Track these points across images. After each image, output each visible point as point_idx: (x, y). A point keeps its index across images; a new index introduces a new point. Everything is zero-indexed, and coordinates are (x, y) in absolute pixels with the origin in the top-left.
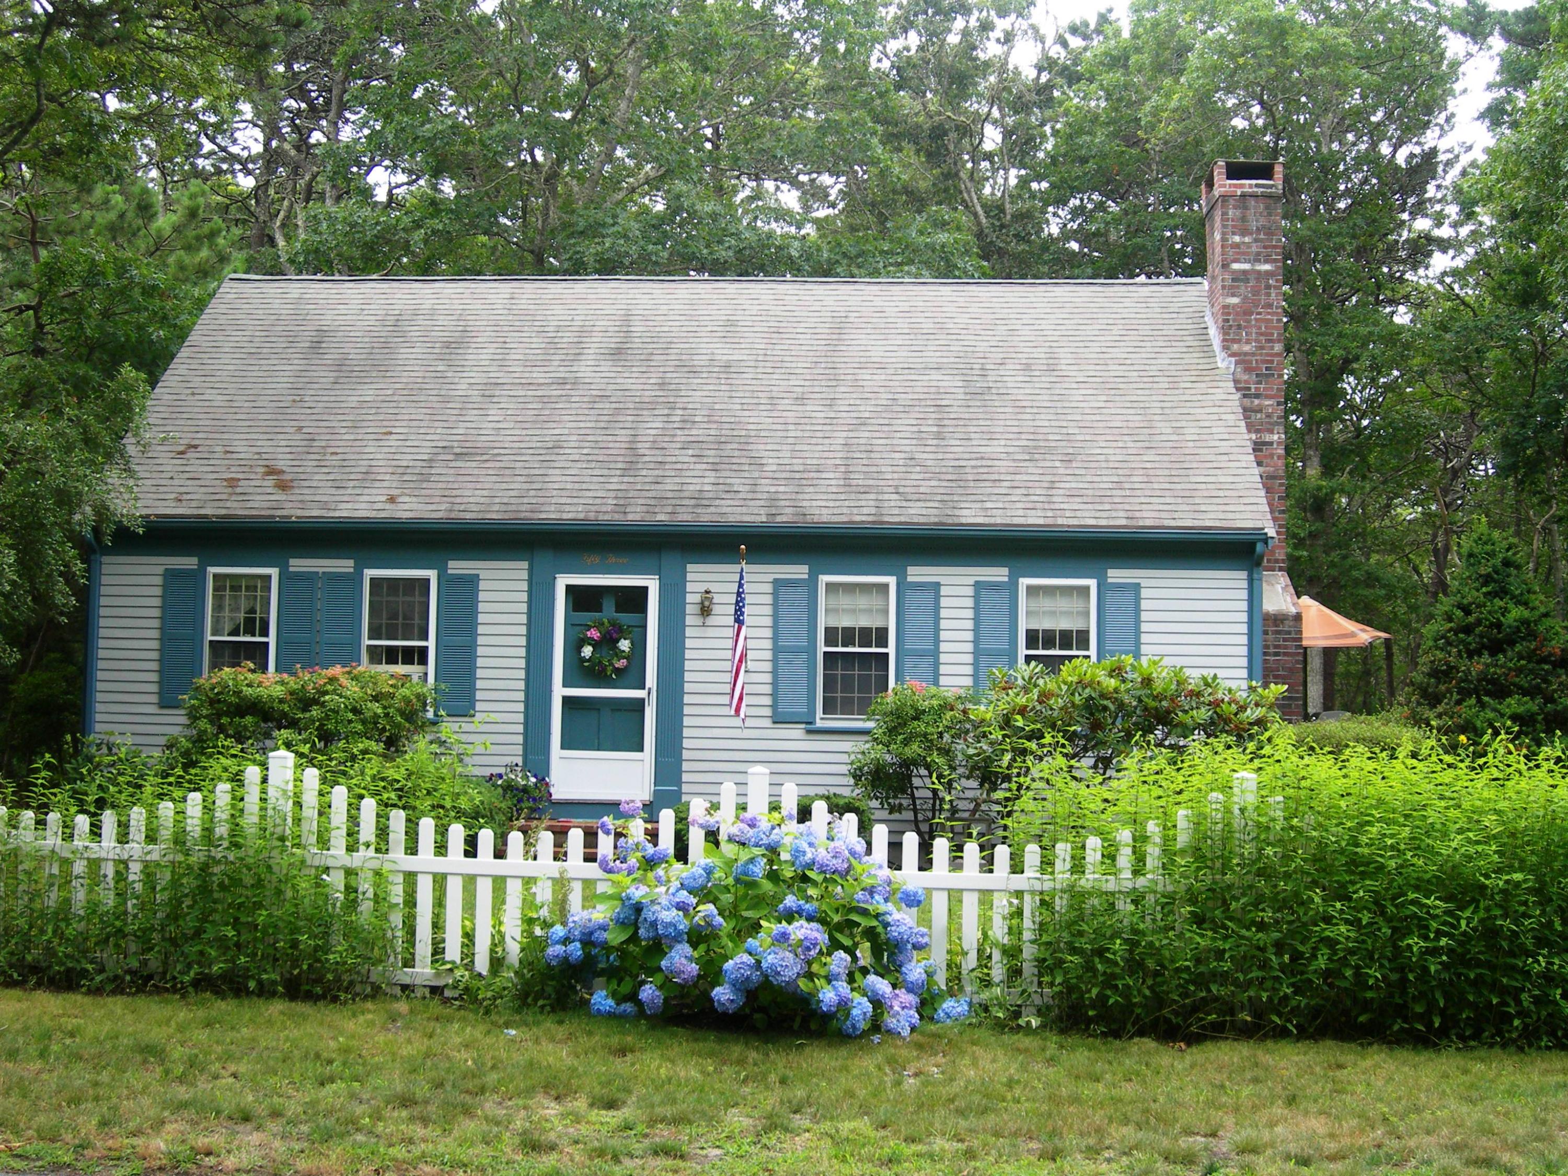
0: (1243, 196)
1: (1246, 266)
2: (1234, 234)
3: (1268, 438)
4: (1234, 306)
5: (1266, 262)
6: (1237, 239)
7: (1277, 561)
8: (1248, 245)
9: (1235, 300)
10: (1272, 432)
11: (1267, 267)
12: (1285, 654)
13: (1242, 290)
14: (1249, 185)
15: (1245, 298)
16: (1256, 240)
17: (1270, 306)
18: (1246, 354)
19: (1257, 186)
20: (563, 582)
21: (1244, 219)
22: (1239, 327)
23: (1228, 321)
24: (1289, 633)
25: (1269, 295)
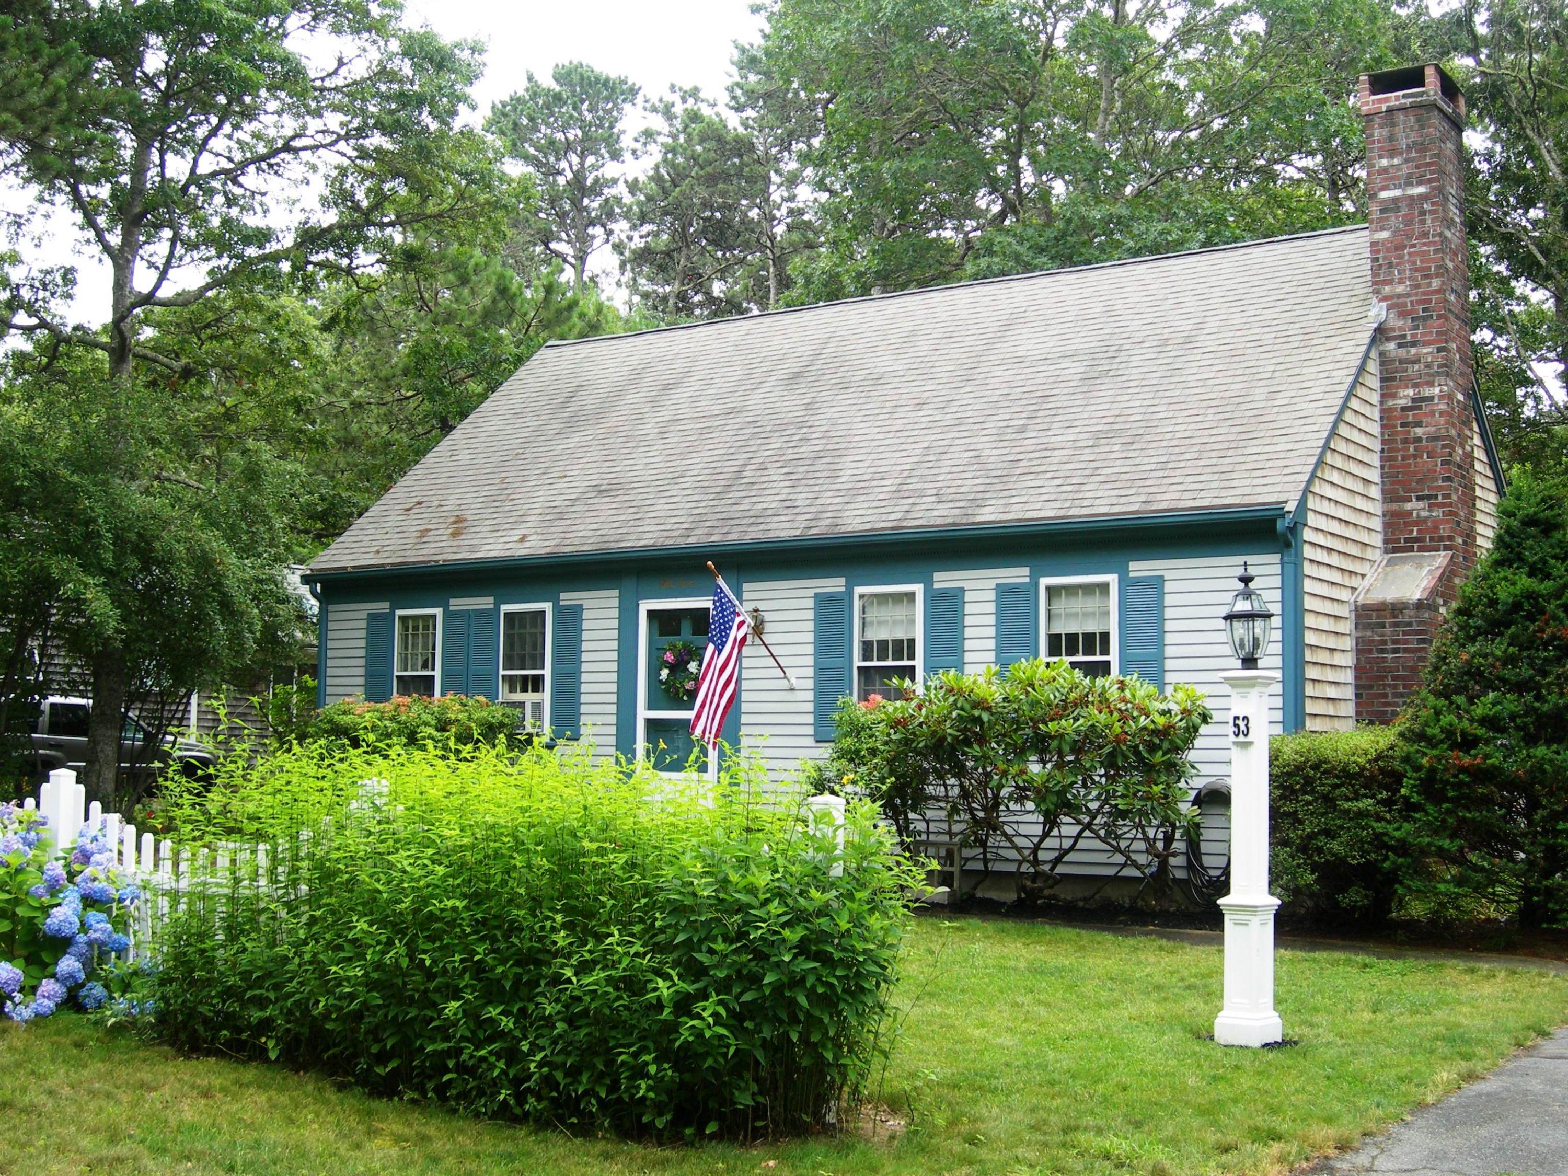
0: (1390, 111)
1: (1397, 193)
2: (1381, 157)
3: (1427, 392)
4: (1385, 241)
5: (1420, 183)
6: (1384, 162)
7: (1441, 539)
8: (1397, 167)
9: (1385, 235)
10: (1431, 384)
11: (1421, 190)
12: (1406, 650)
13: (1393, 221)
14: (1395, 98)
15: (1396, 232)
16: (1407, 161)
17: (1425, 235)
18: (1399, 296)
19: (1404, 96)
20: (645, 606)
21: (1391, 138)
22: (1390, 265)
23: (1377, 260)
24: (1410, 624)
25: (1423, 222)
